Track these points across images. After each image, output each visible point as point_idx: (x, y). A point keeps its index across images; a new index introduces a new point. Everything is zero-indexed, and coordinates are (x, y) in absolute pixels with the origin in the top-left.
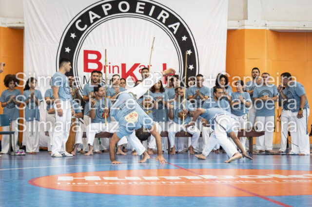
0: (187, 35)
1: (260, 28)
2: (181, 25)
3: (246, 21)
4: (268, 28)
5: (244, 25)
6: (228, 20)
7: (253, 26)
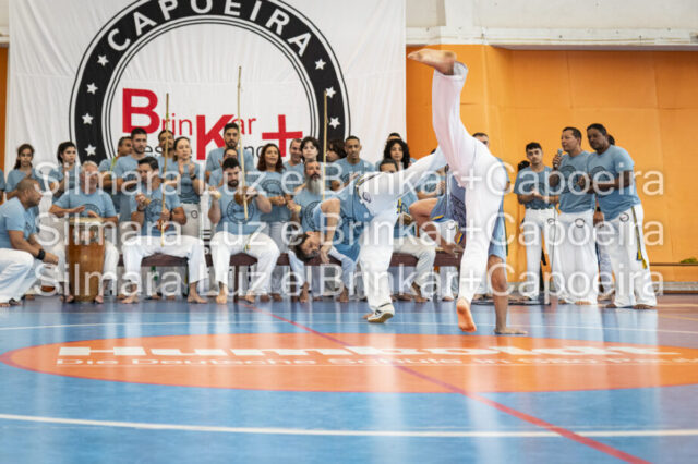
0: (326, 58)
1: (471, 42)
2: (314, 38)
3: (442, 28)
4: (487, 43)
5: (438, 37)
6: (408, 26)
7: (456, 38)
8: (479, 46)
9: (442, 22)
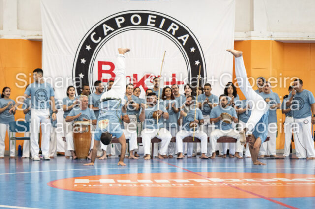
0: (196, 47)
1: (265, 39)
2: (190, 37)
3: (252, 32)
4: (273, 39)
5: (250, 37)
6: (236, 31)
7: (258, 37)
8: (269, 41)
9: (252, 29)
